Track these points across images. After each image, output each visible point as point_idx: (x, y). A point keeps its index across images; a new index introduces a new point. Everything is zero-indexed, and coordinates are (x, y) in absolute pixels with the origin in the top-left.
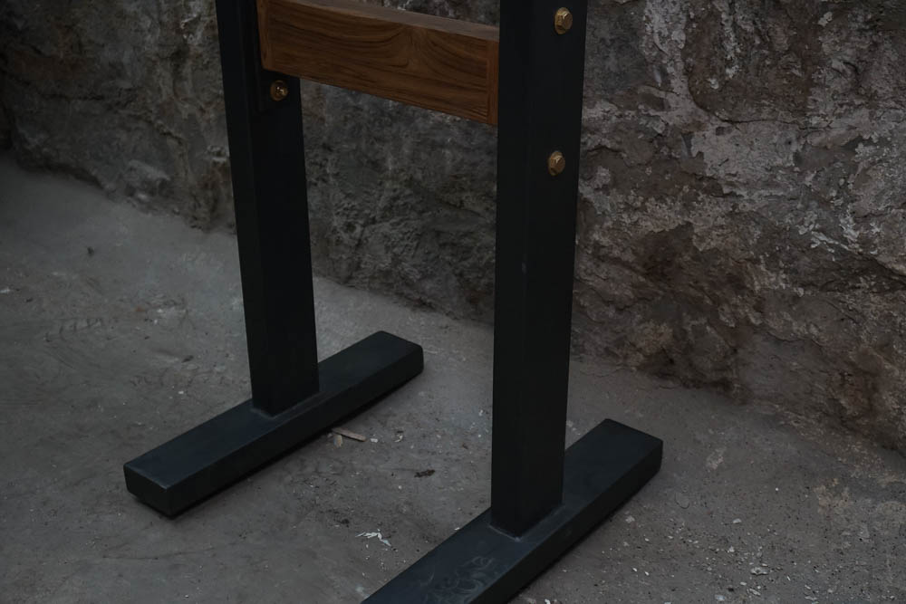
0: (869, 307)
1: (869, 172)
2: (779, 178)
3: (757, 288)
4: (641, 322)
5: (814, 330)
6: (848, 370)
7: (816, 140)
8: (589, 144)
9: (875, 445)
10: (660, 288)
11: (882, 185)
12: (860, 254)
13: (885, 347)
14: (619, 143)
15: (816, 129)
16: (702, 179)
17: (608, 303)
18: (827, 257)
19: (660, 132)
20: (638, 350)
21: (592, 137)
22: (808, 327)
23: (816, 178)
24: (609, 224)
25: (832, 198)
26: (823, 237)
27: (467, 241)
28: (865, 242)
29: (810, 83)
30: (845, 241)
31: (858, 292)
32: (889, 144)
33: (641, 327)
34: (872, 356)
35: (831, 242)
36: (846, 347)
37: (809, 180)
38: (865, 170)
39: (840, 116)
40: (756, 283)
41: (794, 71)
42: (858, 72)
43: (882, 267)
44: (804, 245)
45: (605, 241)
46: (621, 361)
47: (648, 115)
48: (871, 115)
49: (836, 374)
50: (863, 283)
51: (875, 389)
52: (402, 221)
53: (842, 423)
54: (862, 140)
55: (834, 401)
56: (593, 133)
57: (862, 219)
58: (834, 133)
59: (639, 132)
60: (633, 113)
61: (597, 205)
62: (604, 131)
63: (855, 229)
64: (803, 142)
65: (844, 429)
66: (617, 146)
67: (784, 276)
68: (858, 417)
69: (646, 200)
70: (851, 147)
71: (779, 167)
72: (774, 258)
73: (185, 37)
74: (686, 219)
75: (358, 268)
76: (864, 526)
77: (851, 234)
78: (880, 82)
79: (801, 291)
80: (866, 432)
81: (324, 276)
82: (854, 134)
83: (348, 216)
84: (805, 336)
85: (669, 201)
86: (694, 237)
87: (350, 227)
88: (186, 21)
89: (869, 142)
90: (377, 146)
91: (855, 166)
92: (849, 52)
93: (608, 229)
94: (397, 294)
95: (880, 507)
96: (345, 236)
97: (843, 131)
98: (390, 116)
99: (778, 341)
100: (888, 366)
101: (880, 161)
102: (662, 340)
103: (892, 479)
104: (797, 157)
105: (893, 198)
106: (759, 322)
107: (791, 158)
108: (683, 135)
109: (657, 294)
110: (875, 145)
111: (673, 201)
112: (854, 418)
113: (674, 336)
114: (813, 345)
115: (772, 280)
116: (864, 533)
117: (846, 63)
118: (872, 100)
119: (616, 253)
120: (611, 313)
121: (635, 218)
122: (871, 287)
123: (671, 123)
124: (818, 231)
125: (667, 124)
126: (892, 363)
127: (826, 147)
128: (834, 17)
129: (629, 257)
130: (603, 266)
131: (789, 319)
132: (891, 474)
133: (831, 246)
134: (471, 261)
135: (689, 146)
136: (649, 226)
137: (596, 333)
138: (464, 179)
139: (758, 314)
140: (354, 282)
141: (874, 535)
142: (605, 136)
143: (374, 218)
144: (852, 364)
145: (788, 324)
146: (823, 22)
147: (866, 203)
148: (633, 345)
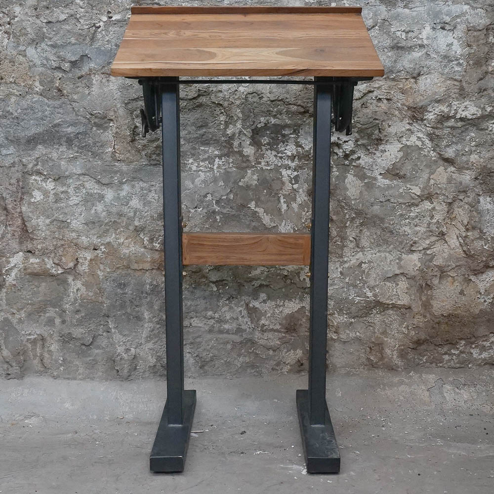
0: (376, 319)
1: (369, 272)
2: (336, 282)
3: (335, 324)
4: (286, 353)
5: (358, 334)
6: (372, 345)
7: (346, 265)
8: (256, 285)
9: (386, 370)
10: (292, 336)
11: (375, 276)
12: (374, 300)
13: (384, 333)
14: (270, 282)
15: (346, 262)
16: (305, 289)
17: (268, 349)
18: (362, 305)
19: (286, 274)
20: (287, 365)
21: (257, 282)
22: (356, 333)
23: (349, 278)
24: (269, 315)
25: (358, 284)
26: (358, 298)
27: (198, 340)
28: (375, 295)
29: (344, 246)
30: (368, 297)
31: (372, 315)
32: (372, 262)
33: (287, 354)
34: (380, 337)
35: (362, 299)
36: (370, 337)
37: (347, 280)
38: (368, 272)
39: (353, 256)
40: (334, 322)
41: (338, 243)
42: (357, 241)
43: (382, 303)
44: (352, 303)
45: (267, 323)
46: (279, 372)
47: (280, 269)
48: (363, 254)
49: (368, 348)
50: (375, 312)
51: (383, 349)
52: (158, 340)
53: (372, 366)
54: (363, 263)
55: (368, 359)
56: (257, 280)
57: (372, 288)
58: (352, 262)
59: (277, 276)
60: (274, 269)
61: (261, 309)
62: (262, 278)
63: (371, 292)
64: (342, 267)
65: (374, 368)
66: (268, 284)
67: (346, 316)
68: (378, 362)
69: (284, 302)
70: (360, 265)
71: (335, 278)
72: (341, 310)
73: (5, 277)
74: (301, 305)
75: (135, 369)
76: (400, 396)
77: (369, 294)
78: (365, 242)
79: (353, 320)
80: (382, 367)
81: (111, 380)
82: (359, 261)
83: (126, 345)
84: (355, 337)
85: (293, 300)
86: (307, 311)
87: (127, 350)
88: (6, 269)
89: (365, 263)
90: (137, 309)
91: (364, 271)
92: (354, 234)
93: (269, 317)
94: (160, 376)
95: (400, 389)
96: (125, 356)
97: (355, 261)
98: (147, 293)
99: (345, 342)
100: (386, 339)
101: (372, 268)
102: (298, 356)
103: (397, 379)
104: (341, 273)
105: (380, 279)
106: (336, 338)
107: (339, 273)
108: (296, 274)
109: (291, 339)
110: (367, 263)
111: (295, 300)
112: (376, 363)
113: (303, 353)
114: (359, 339)
115: (341, 319)
116: (402, 398)
117: (353, 238)
118: (362, 249)
119: (271, 327)
120: (271, 352)
121: (281, 310)
122: (377, 312)
123: (289, 270)
124: (356, 296)
125: (288, 271)
126: (387, 338)
127: (351, 267)
128: (350, 223)
129: (278, 327)
130: (266, 334)
131: (349, 332)
132: (396, 378)
133: (362, 300)
134: (202, 348)
135: (299, 277)
136: (287, 311)
137: (266, 364)
138: (192, 313)
139: (335, 334)
140: (132, 377)
141: (404, 397)
142: (262, 280)
143: (141, 343)
144: (373, 342)
145: (348, 334)
146: (347, 225)
147: (372, 283)
148: (285, 363)
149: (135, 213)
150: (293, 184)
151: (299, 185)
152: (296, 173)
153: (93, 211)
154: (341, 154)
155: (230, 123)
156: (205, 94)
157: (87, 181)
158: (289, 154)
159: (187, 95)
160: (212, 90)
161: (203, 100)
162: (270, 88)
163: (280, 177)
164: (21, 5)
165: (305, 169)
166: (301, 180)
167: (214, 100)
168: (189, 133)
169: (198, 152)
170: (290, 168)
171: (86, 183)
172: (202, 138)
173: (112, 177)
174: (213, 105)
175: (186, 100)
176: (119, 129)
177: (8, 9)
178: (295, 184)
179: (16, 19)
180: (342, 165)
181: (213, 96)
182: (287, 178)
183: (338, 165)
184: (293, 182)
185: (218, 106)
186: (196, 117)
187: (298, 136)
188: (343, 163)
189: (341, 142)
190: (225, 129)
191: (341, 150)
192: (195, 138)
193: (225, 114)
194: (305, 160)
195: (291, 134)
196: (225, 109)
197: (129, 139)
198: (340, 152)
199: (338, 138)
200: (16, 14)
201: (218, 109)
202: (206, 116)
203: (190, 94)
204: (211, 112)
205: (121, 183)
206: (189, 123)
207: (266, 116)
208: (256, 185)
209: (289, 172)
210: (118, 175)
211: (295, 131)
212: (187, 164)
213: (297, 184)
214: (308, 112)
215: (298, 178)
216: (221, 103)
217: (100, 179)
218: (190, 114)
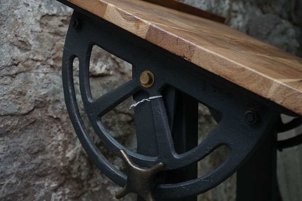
155: (70, 143)
156: (40, 106)
159: (20, 109)
160: (50, 100)
161: (38, 114)
167: (51, 113)
168: (23, 164)
169: (34, 190)
172: (38, 169)
174: (49, 121)
175: (17, 116)
181: (50, 109)
185: (56, 121)
186: (30, 140)
190: (64, 151)
192: (31, 170)
193: (62, 131)
196: (62, 124)
201: (54, 125)
202: (41, 136)
203: (23, 107)
204: (47, 130)
206: (22, 149)
216: (59, 116)
218: (22, 136)
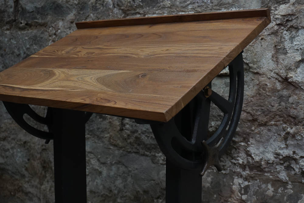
149: (119, 192)
150: (242, 194)
151: (248, 197)
152: (246, 183)
153: (95, 183)
154: (297, 170)
157: (92, 159)
158: (241, 162)
162: (223, 92)
163: (231, 184)
164: (63, 20)
165: (256, 180)
166: (251, 192)
170: (241, 176)
171: (91, 160)
173: (107, 158)
176: (112, 119)
177: (55, 24)
178: (244, 194)
179: (59, 31)
180: (299, 182)
182: (238, 186)
183: (295, 182)
184: (243, 192)
187: (248, 144)
188: (300, 180)
189: (297, 157)
191: (298, 166)
194: (258, 171)
195: (241, 142)
197: (119, 128)
198: (297, 168)
199: (294, 153)
200: (59, 27)
205: (112, 164)
207: (217, 121)
208: (208, 187)
209: (240, 181)
210: (111, 157)
211: (244, 139)
212: (156, 157)
213: (246, 196)
214: (257, 121)
215: (248, 189)
217: (100, 158)
